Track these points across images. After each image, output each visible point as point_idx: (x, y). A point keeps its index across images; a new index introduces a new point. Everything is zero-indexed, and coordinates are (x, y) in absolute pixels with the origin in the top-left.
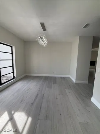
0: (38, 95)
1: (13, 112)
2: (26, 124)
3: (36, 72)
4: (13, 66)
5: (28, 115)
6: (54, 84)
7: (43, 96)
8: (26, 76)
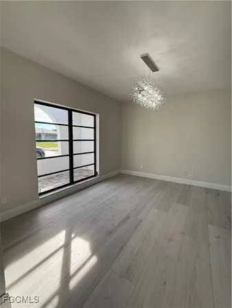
0: (128, 218)
1: (73, 236)
2: (84, 264)
3: (141, 168)
4: (95, 152)
5: (95, 251)
6: (177, 202)
7: (138, 224)
8: (120, 174)
